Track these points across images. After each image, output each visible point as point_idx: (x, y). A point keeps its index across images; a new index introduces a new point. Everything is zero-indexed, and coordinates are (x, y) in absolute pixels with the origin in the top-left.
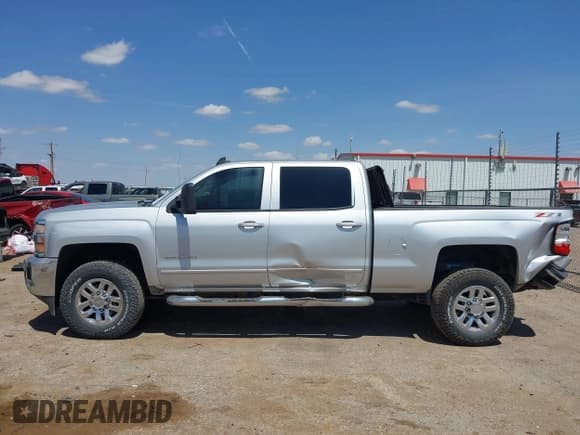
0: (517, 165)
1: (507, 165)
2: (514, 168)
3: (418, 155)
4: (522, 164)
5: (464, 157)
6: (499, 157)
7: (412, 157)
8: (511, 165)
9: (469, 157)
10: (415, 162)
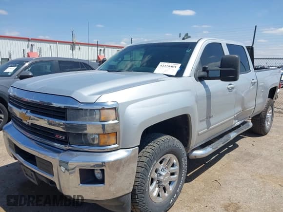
0: (81, 47)
1: (76, 47)
2: (80, 48)
3: (32, 39)
4: (83, 47)
5: (56, 41)
6: (73, 43)
7: (28, 40)
8: (78, 47)
9: (59, 42)
10: (30, 43)
